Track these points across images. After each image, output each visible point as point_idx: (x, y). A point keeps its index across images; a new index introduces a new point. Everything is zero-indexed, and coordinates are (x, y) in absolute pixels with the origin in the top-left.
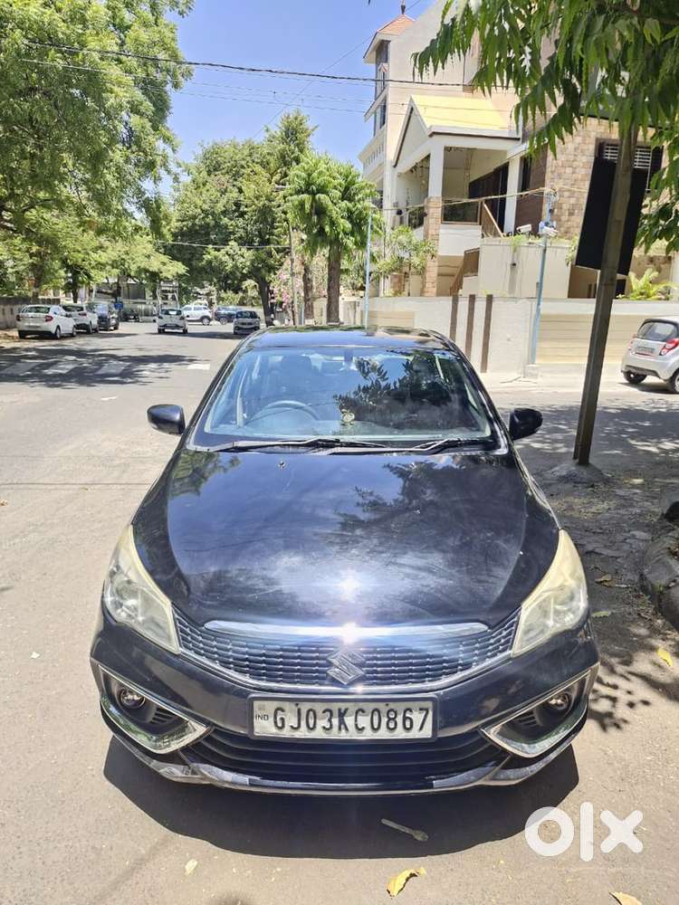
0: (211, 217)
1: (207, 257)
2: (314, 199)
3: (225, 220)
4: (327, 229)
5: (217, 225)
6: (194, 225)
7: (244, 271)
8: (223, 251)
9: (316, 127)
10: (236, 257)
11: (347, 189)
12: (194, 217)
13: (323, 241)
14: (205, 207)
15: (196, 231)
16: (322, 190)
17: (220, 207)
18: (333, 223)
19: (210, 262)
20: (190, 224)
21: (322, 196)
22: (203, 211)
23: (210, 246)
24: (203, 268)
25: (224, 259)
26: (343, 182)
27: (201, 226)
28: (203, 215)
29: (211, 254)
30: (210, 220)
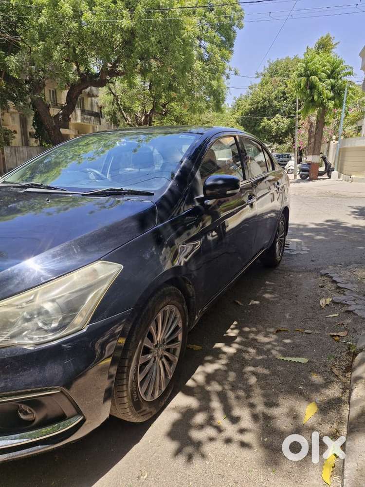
0: (267, 102)
1: (263, 124)
2: (308, 80)
3: (275, 103)
4: (316, 97)
5: (271, 106)
6: (257, 107)
7: (283, 131)
8: (272, 120)
9: (339, 43)
10: (279, 123)
11: (333, 71)
12: (258, 102)
13: (313, 105)
14: (265, 96)
15: (259, 110)
16: (315, 73)
17: (273, 95)
18: (320, 94)
19: (264, 127)
20: (255, 106)
21: (313, 77)
22: (263, 99)
23: (265, 118)
24: (260, 131)
25: (272, 124)
26: (330, 68)
27: (261, 107)
28: (263, 101)
29: (265, 122)
30: (267, 103)
